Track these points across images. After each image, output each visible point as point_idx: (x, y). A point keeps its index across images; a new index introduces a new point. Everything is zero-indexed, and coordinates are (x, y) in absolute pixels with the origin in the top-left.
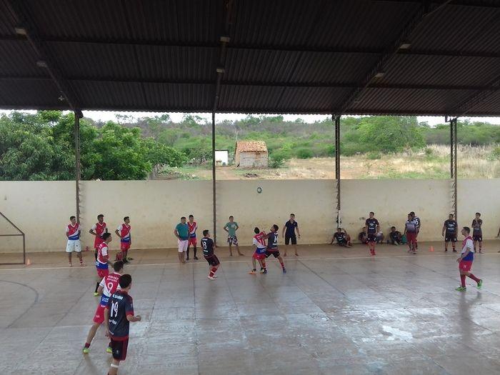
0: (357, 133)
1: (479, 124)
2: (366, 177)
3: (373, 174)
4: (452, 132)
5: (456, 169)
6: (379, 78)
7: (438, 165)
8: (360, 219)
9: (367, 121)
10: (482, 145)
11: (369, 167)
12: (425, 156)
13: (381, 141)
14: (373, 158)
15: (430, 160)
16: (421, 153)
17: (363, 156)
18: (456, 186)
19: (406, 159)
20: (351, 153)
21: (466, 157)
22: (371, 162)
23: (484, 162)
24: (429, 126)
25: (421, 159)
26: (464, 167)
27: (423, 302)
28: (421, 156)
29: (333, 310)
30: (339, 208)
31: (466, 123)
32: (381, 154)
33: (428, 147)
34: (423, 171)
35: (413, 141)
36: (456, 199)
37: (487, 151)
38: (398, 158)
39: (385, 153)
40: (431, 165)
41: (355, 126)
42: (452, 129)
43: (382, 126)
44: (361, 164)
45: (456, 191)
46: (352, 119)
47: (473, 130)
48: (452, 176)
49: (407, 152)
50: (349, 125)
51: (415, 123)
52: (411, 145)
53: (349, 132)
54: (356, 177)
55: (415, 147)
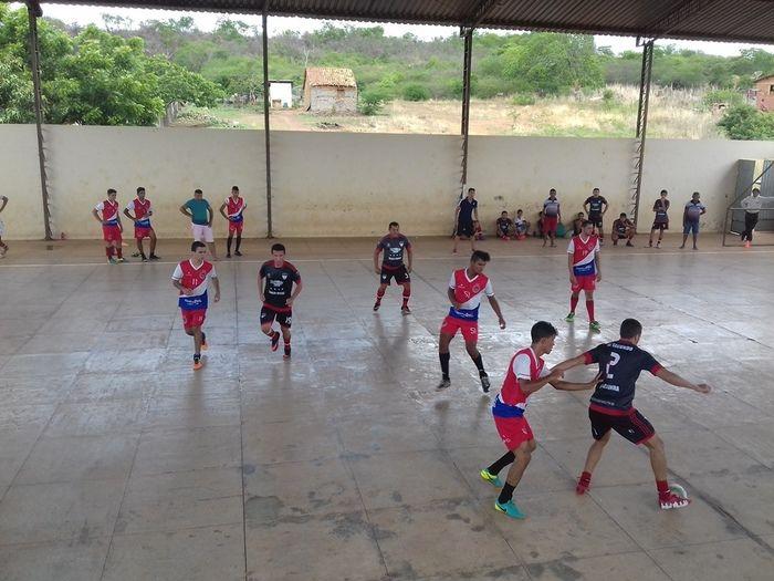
0: (500, 62)
1: (688, 54)
2: (509, 134)
3: (521, 129)
4: (644, 63)
5: (645, 123)
7: (619, 117)
8: (496, 198)
9: (517, 42)
10: (688, 87)
11: (515, 118)
12: (603, 102)
13: (537, 77)
14: (523, 104)
15: (608, 108)
16: (597, 97)
17: (507, 99)
18: (642, 151)
19: (572, 105)
20: (488, 95)
21: (663, 105)
22: (519, 110)
23: (688, 114)
24: (611, 54)
25: (595, 107)
26: (659, 121)
28: (596, 102)
30: (464, 179)
31: (669, 51)
32: (535, 96)
33: (608, 88)
34: (597, 126)
35: (585, 78)
36: (640, 170)
37: (694, 97)
38: (562, 104)
39: (542, 95)
40: (609, 116)
41: (497, 50)
42: (644, 59)
43: (538, 50)
44: (504, 113)
45: (642, 157)
46: (493, 37)
47: (678, 63)
48: (638, 133)
49: (575, 95)
50: (489, 46)
51: (592, 47)
52: (582, 85)
53: (488, 60)
54: (494, 133)
55: (587, 88)
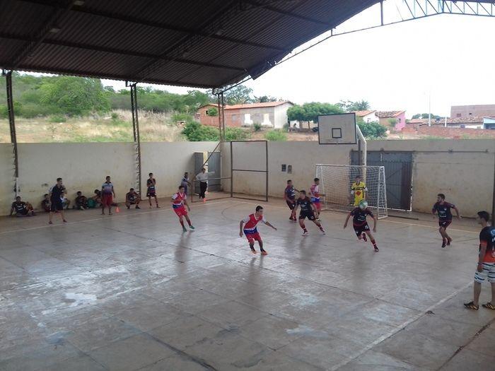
0: (37, 94)
1: (159, 92)
2: (50, 141)
3: (58, 138)
4: (132, 97)
5: (138, 133)
6: (55, 34)
7: (124, 130)
8: (42, 185)
9: (49, 82)
10: (162, 112)
11: (53, 131)
12: (112, 120)
13: (65, 104)
14: (58, 121)
15: (116, 124)
16: (108, 117)
17: (46, 119)
18: (139, 150)
19: (92, 122)
20: (31, 115)
21: (149, 122)
22: (55, 126)
23: (164, 127)
24: (113, 91)
25: (107, 123)
26: (148, 132)
27: (109, 263)
28: (107, 120)
29: (10, 288)
30: (17, 174)
31: (148, 90)
32: (66, 117)
33: (114, 112)
34: (111, 135)
35: (98, 105)
36: (140, 161)
37: (167, 117)
38: (85, 121)
39: (70, 116)
40: (117, 129)
41: (34, 86)
42: (132, 94)
43: (64, 87)
44: (45, 128)
45: (139, 153)
46: (31, 77)
47: (154, 98)
48: (135, 139)
49: (93, 116)
50: (29, 83)
51: (100, 86)
52: (97, 109)
53: (28, 92)
54: (39, 141)
55: (101, 111)
